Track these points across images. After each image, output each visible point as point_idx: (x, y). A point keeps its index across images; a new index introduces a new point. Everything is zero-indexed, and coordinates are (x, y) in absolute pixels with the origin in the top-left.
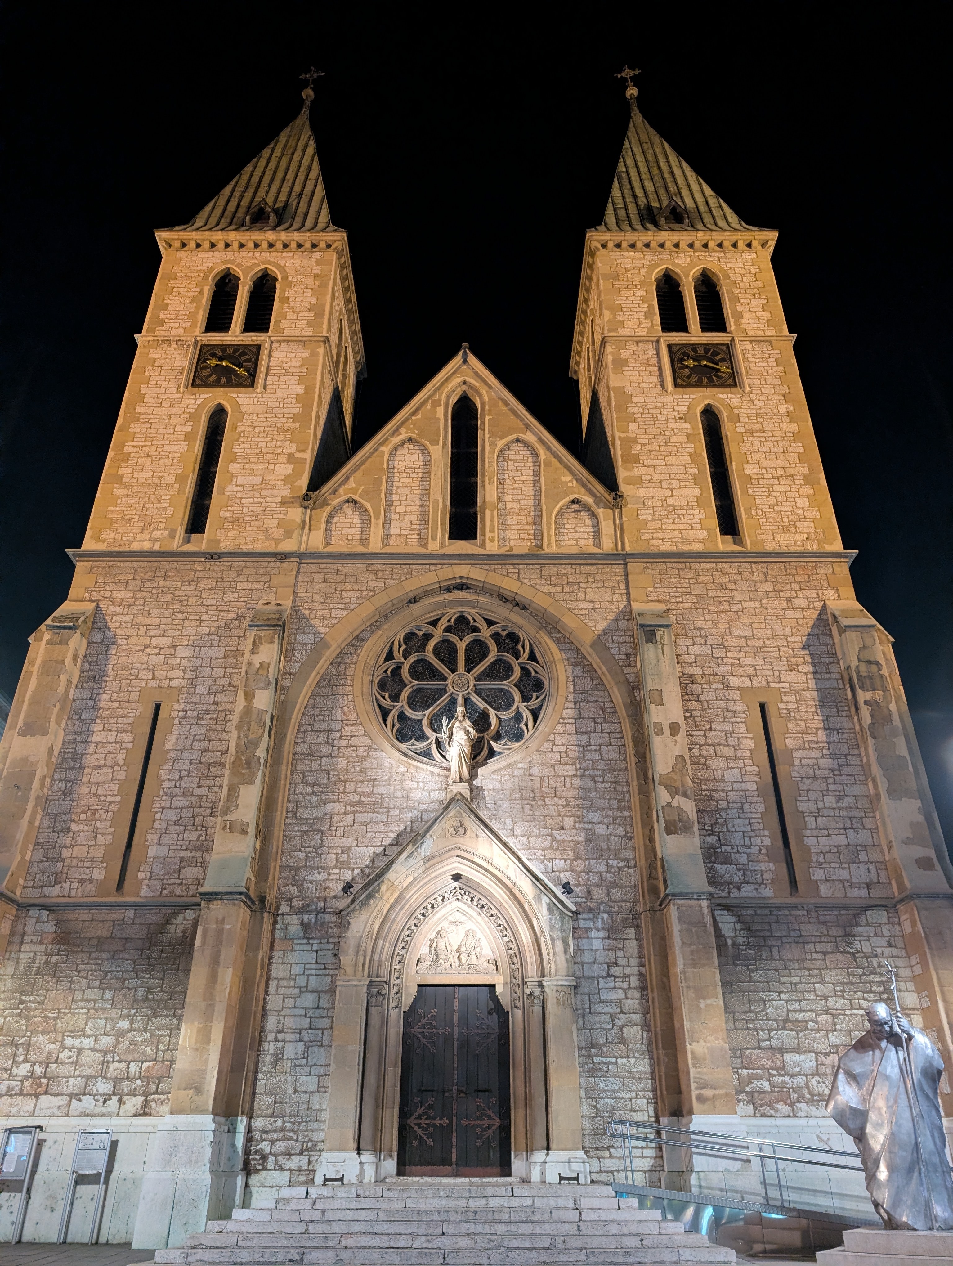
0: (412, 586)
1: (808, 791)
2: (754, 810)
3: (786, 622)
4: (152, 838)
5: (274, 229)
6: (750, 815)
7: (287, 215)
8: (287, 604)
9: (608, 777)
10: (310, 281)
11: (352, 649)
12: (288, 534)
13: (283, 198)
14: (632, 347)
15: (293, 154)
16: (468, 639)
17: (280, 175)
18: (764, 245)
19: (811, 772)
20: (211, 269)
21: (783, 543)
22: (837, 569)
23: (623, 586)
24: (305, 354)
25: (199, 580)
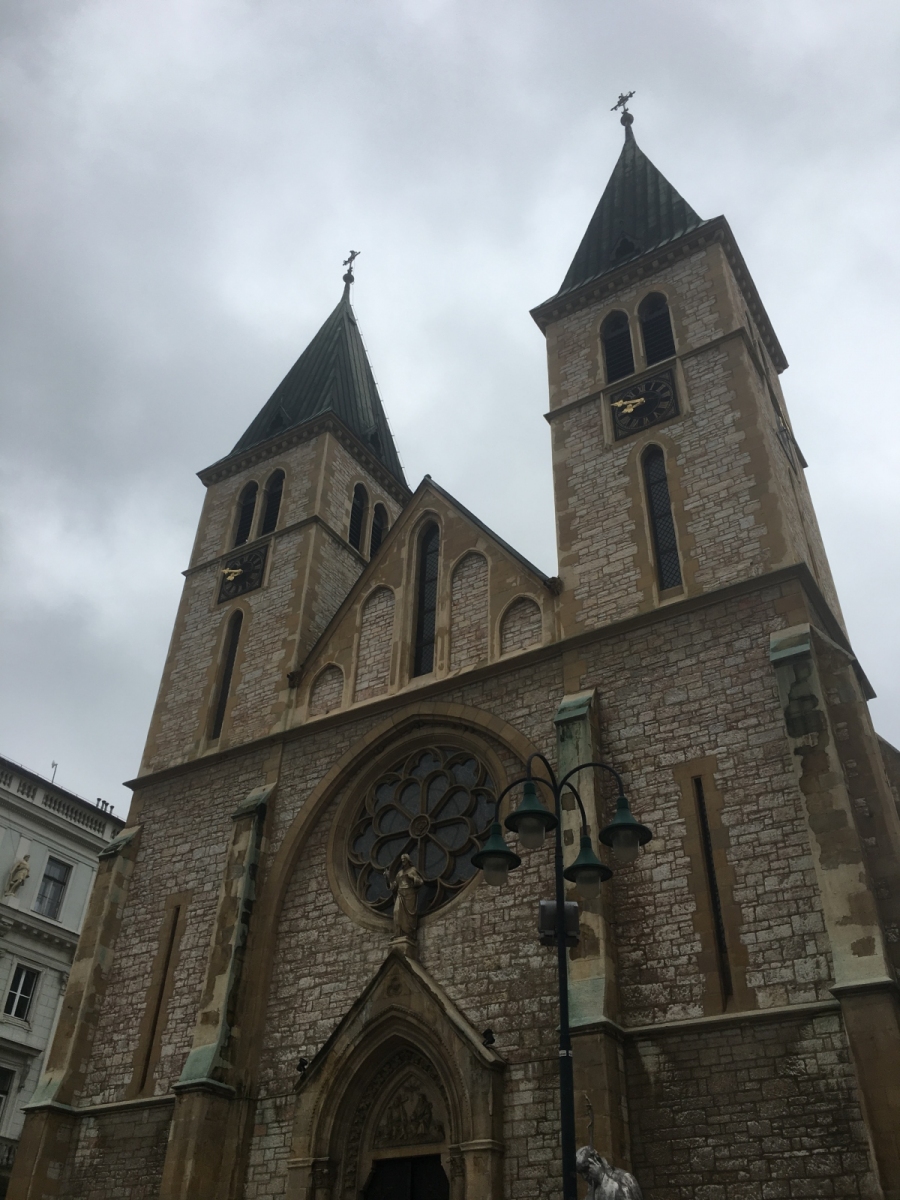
0: (372, 737)
1: (746, 875)
2: (684, 911)
5: (280, 433)
6: (680, 918)
10: (307, 468)
12: (276, 718)
14: (575, 414)
18: (712, 238)
19: (751, 851)
22: (786, 590)
23: (559, 680)
24: (300, 539)
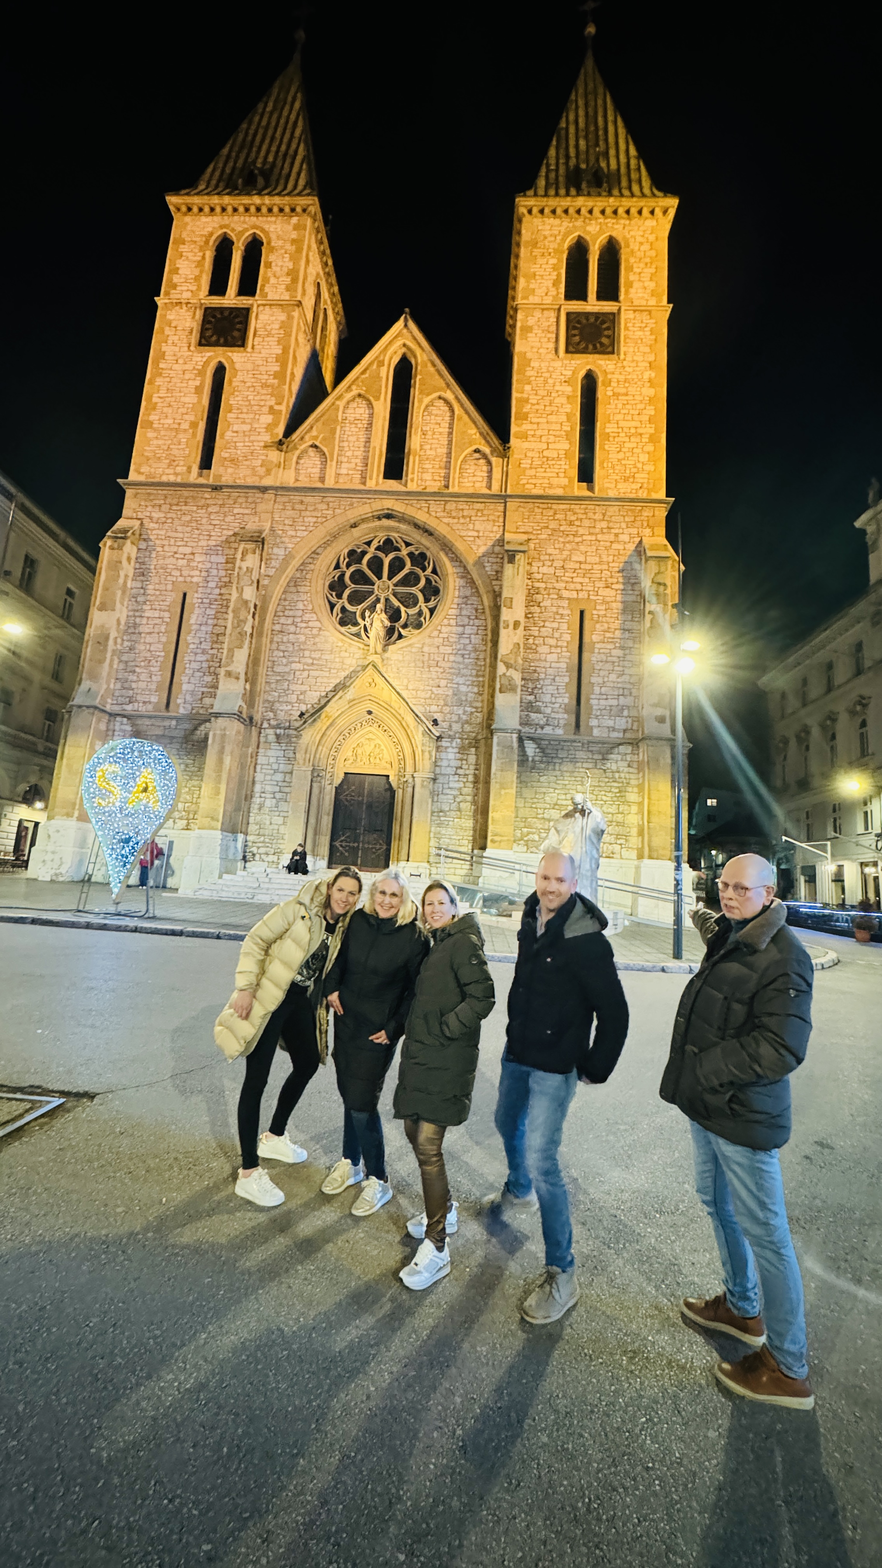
0: (353, 515)
1: (600, 670)
2: (562, 681)
3: (611, 552)
4: (185, 679)
5: (259, 194)
6: (559, 684)
7: (274, 178)
8: (267, 526)
9: (473, 655)
10: (288, 246)
11: (310, 560)
12: (268, 472)
13: (271, 159)
14: (538, 314)
15: (282, 109)
16: (391, 556)
17: (270, 133)
18: (665, 212)
19: (605, 658)
20: (211, 234)
21: (622, 491)
22: (657, 513)
23: (501, 520)
24: (283, 317)
25: (208, 506)
